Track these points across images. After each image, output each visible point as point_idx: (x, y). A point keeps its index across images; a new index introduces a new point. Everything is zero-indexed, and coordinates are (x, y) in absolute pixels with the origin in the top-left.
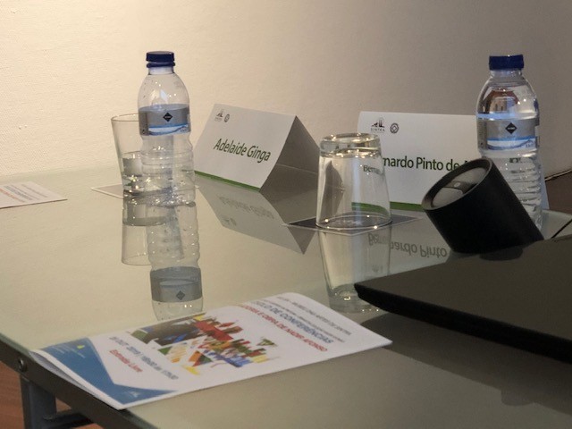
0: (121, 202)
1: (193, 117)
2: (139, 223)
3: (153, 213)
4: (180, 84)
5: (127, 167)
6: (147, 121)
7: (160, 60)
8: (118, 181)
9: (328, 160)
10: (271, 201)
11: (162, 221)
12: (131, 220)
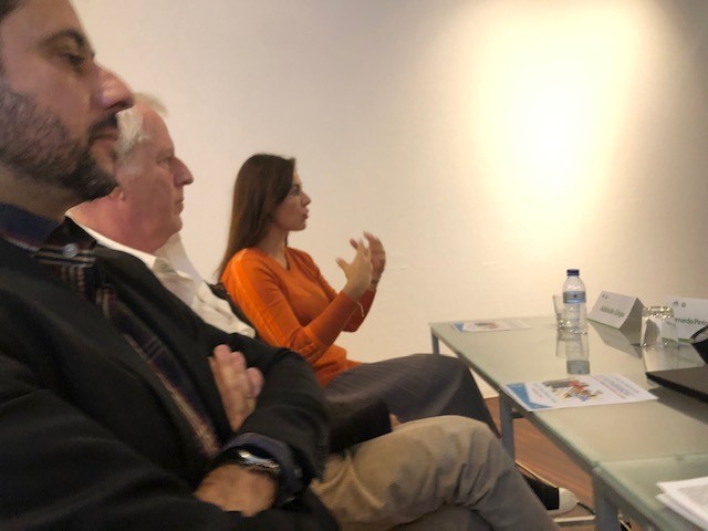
0: (556, 332)
1: (588, 296)
2: (563, 340)
3: (569, 336)
4: (582, 283)
5: (559, 316)
6: (567, 297)
7: (573, 273)
8: (555, 321)
9: (647, 319)
10: (624, 334)
11: (573, 340)
12: (560, 338)
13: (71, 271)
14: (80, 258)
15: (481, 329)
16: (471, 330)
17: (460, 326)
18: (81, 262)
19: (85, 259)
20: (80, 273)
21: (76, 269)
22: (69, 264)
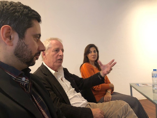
13: (23, 84)
14: (25, 81)
15: (144, 86)
16: (141, 86)
17: (138, 85)
18: (26, 82)
19: (27, 82)
20: (25, 85)
21: (24, 84)
22: (22, 82)
